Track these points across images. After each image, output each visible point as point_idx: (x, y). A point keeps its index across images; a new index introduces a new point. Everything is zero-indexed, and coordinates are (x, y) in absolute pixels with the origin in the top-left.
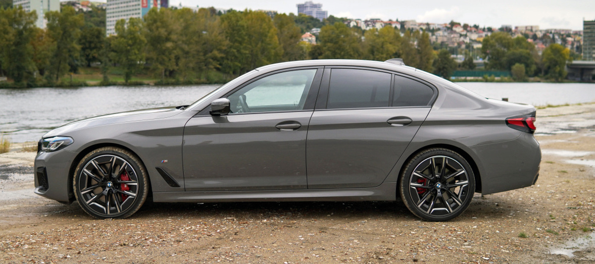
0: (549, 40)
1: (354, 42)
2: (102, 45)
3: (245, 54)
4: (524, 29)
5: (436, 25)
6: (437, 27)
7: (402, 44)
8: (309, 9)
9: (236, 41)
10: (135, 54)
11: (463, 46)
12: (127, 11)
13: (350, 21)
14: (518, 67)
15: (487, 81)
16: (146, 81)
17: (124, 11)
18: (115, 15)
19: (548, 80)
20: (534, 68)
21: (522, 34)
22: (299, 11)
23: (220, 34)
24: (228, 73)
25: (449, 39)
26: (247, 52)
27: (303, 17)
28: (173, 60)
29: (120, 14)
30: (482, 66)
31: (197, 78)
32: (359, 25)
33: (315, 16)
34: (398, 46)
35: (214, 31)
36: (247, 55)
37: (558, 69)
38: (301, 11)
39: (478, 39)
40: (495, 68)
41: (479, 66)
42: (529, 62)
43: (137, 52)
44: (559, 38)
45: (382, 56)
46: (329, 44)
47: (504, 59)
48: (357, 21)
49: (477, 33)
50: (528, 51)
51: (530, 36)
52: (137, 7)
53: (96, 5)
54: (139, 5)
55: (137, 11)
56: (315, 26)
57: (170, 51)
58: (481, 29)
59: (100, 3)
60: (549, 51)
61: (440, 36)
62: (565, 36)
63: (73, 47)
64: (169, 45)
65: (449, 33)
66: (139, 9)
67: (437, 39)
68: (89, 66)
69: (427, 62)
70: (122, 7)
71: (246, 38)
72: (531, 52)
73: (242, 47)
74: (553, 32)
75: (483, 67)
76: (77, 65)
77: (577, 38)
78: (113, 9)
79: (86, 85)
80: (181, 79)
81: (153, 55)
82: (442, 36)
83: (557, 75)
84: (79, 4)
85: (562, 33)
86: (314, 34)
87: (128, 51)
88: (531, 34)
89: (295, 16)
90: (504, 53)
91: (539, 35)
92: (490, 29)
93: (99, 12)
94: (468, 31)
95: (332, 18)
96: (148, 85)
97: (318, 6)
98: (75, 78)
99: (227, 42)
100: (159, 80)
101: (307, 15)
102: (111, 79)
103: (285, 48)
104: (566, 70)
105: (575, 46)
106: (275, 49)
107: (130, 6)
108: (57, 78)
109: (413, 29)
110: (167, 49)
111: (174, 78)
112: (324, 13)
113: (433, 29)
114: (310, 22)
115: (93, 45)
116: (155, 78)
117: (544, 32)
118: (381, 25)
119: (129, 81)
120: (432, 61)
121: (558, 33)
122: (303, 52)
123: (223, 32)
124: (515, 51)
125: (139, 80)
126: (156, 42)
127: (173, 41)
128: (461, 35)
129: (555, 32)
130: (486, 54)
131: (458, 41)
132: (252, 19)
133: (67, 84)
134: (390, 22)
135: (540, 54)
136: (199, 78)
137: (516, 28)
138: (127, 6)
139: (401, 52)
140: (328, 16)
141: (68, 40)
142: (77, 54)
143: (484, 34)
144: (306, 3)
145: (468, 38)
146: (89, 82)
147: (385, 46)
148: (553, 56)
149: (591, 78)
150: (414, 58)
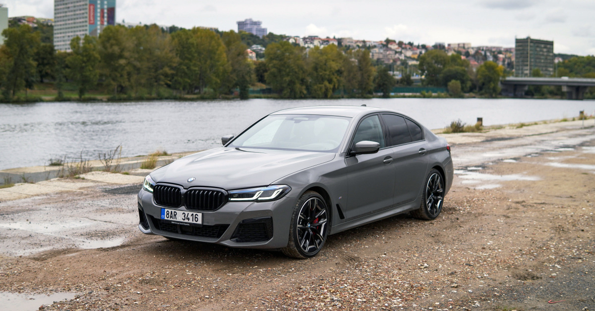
0: (481, 57)
1: (298, 60)
2: (55, 62)
3: (195, 71)
4: (457, 46)
5: (372, 43)
6: (373, 44)
7: (344, 61)
8: (249, 27)
9: (187, 58)
10: (90, 70)
11: (399, 63)
12: (74, 27)
13: (289, 38)
14: (454, 84)
15: (424, 97)
16: (99, 97)
17: (72, 28)
18: (62, 31)
19: (483, 96)
20: (469, 84)
21: (455, 51)
22: (239, 28)
23: (171, 51)
24: (178, 89)
25: (384, 56)
26: (197, 69)
27: (243, 35)
28: (126, 77)
29: (67, 30)
30: (419, 82)
31: (148, 93)
32: (298, 42)
33: (254, 33)
34: (340, 63)
35: (165, 49)
36: (197, 72)
37: (492, 85)
38: (241, 28)
39: (413, 56)
40: (431, 84)
41: (416, 82)
42: (465, 78)
43: (91, 69)
44: (491, 55)
45: (325, 73)
46: (275, 62)
47: (440, 76)
48: (296, 38)
49: (412, 51)
50: (463, 68)
51: (463, 53)
52: (84, 24)
53: (41, 21)
54: (86, 22)
55: (85, 28)
56: (255, 43)
57: (122, 67)
58: (415, 46)
59: (45, 19)
60: (483, 69)
61: (376, 53)
62: (496, 53)
63: (30, 64)
64: (122, 62)
65: (384, 50)
66: (86, 26)
67: (373, 55)
68: (42, 82)
69: (368, 79)
70: (69, 24)
71: (196, 55)
72: (466, 69)
73: (191, 64)
74: (484, 49)
75: (420, 84)
76: (33, 81)
77: (508, 55)
78: (61, 25)
79: (41, 101)
80: (133, 95)
81: (106, 71)
82: (378, 53)
83: (491, 91)
84: (24, 20)
85: (493, 50)
86: (254, 51)
87: (82, 68)
88: (463, 51)
89: (236, 33)
90: (440, 70)
91: (472, 52)
92: (424, 47)
93: (45, 28)
94: (403, 48)
95: (271, 34)
96: (101, 101)
97: (258, 23)
98: (31, 93)
99: (177, 59)
100: (112, 96)
101: (247, 33)
102: (66, 95)
103: (232, 65)
104: (500, 86)
105: (506, 63)
106: (223, 66)
107: (77, 23)
108: (14, 94)
109: (349, 46)
110: (121, 65)
111: (125, 93)
112: (264, 30)
113: (369, 46)
114: (250, 39)
115: (46, 61)
116: (108, 93)
117: (475, 49)
118: (319, 42)
119: (83, 97)
120: (372, 78)
121: (489, 49)
122: (250, 69)
123: (173, 49)
124: (451, 68)
125: (92, 96)
126: (109, 59)
127: (126, 58)
128: (396, 52)
129: (487, 49)
130: (423, 71)
131: (393, 58)
132: (202, 37)
133: (24, 100)
134: (327, 39)
135: (474, 70)
136: (150, 93)
137: (449, 45)
138: (75, 23)
139: (343, 69)
140: (268, 33)
141: (25, 56)
142: (33, 71)
143: (418, 51)
144: (246, 20)
145: (403, 55)
146: (44, 97)
147: (327, 63)
148: (487, 73)
149: (523, 93)
150: (355, 75)
